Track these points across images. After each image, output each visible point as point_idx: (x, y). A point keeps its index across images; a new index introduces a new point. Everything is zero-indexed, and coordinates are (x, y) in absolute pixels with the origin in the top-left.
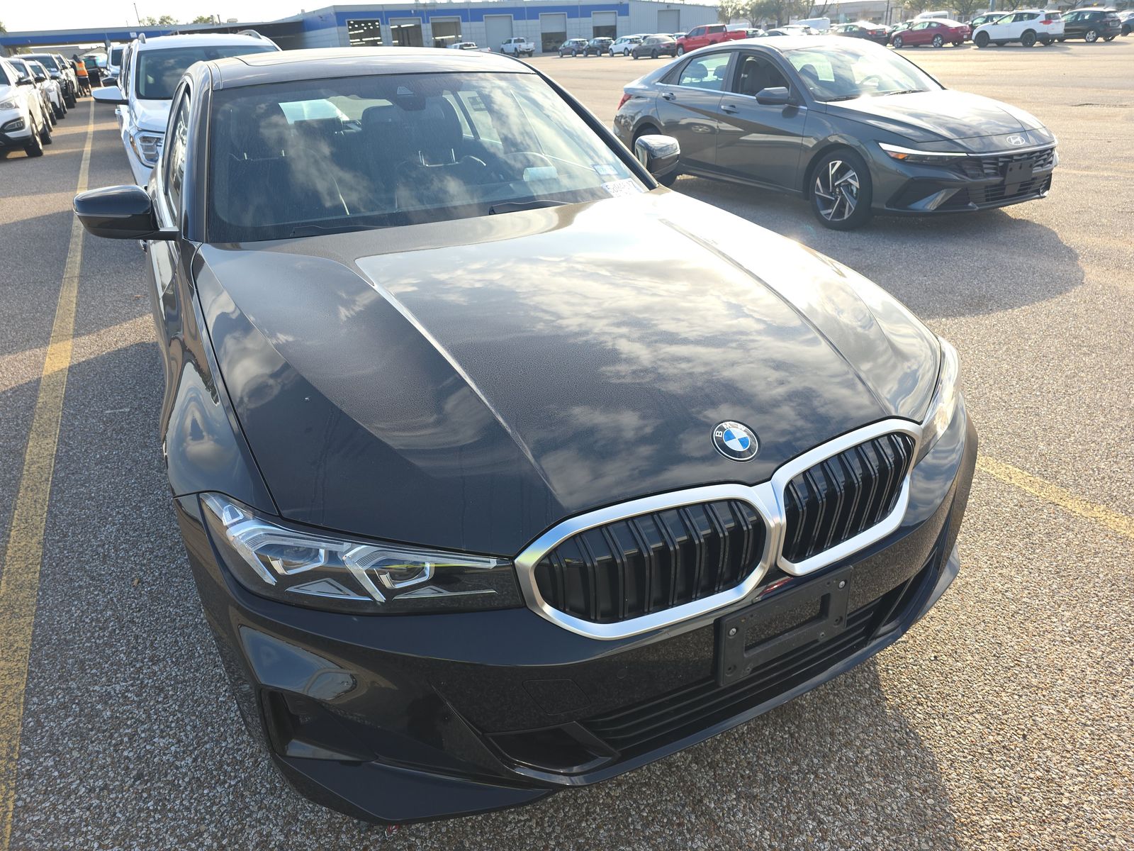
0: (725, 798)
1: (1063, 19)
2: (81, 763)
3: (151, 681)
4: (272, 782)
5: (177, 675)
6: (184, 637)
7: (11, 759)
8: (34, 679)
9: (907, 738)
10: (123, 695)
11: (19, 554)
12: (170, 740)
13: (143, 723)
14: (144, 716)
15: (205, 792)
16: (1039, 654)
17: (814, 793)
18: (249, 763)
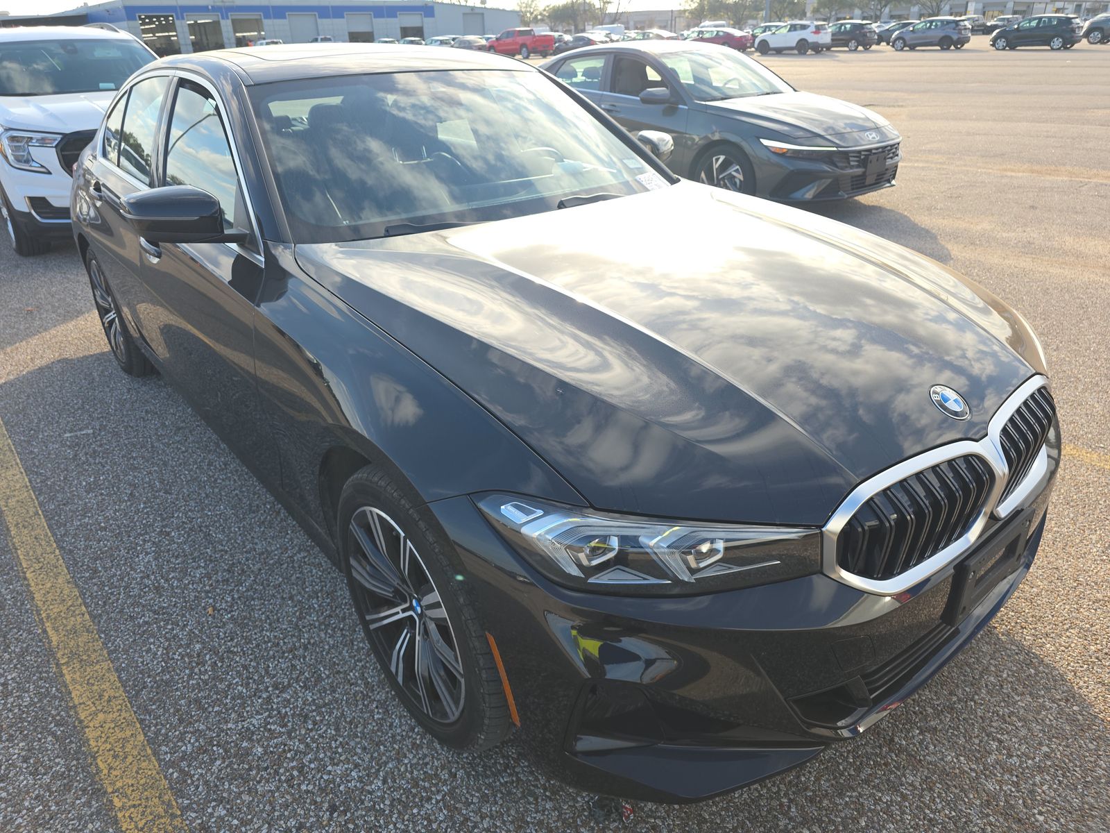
0: (911, 734)
1: (830, 30)
2: (258, 806)
3: (288, 709)
4: (479, 790)
5: (314, 700)
6: (299, 660)
7: (173, 816)
8: (150, 727)
9: (1029, 659)
10: (265, 728)
11: (50, 597)
12: (346, 766)
13: (305, 754)
14: (302, 746)
15: (415, 811)
16: (1090, 573)
17: (981, 717)
18: (444, 775)
